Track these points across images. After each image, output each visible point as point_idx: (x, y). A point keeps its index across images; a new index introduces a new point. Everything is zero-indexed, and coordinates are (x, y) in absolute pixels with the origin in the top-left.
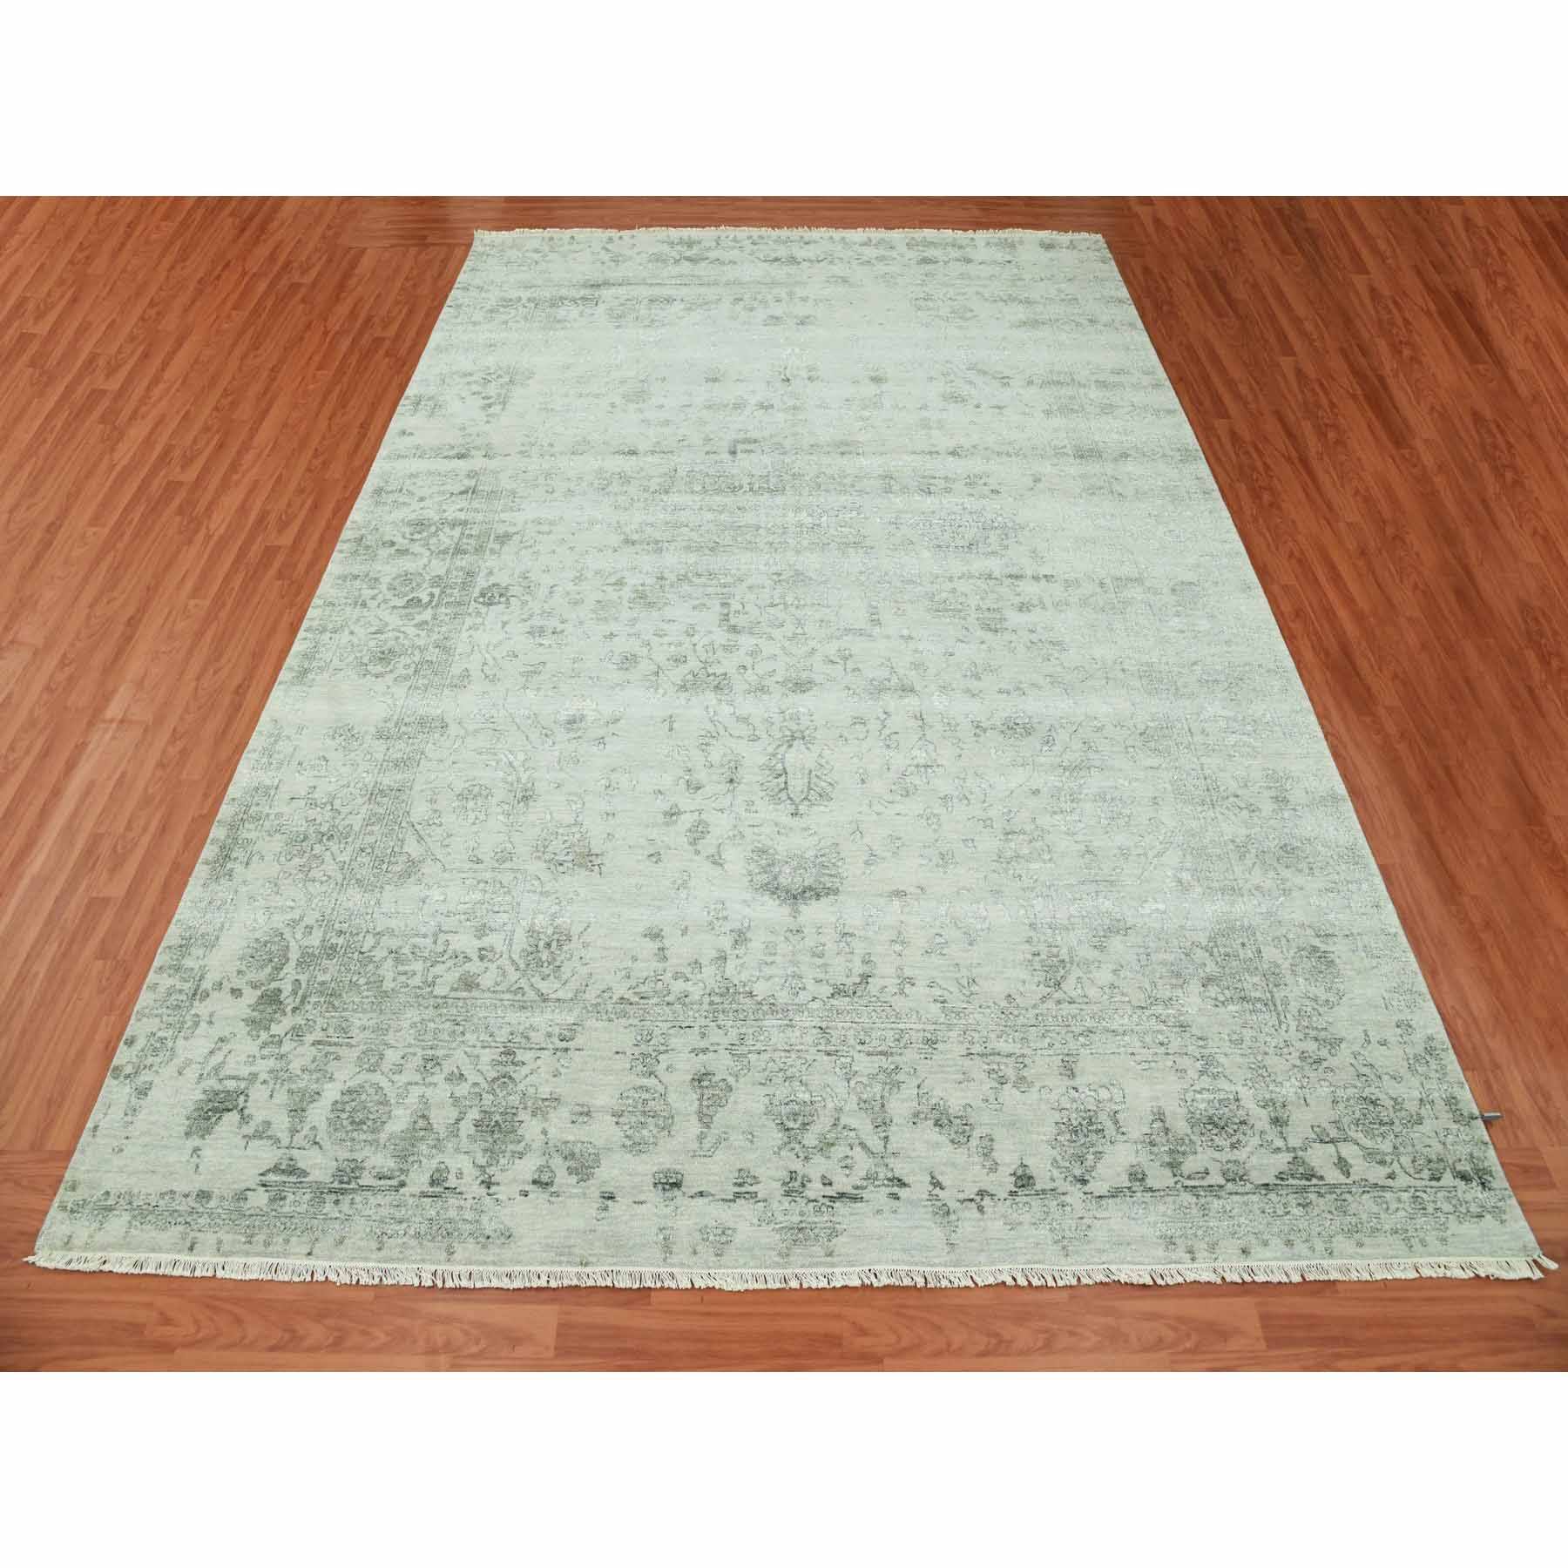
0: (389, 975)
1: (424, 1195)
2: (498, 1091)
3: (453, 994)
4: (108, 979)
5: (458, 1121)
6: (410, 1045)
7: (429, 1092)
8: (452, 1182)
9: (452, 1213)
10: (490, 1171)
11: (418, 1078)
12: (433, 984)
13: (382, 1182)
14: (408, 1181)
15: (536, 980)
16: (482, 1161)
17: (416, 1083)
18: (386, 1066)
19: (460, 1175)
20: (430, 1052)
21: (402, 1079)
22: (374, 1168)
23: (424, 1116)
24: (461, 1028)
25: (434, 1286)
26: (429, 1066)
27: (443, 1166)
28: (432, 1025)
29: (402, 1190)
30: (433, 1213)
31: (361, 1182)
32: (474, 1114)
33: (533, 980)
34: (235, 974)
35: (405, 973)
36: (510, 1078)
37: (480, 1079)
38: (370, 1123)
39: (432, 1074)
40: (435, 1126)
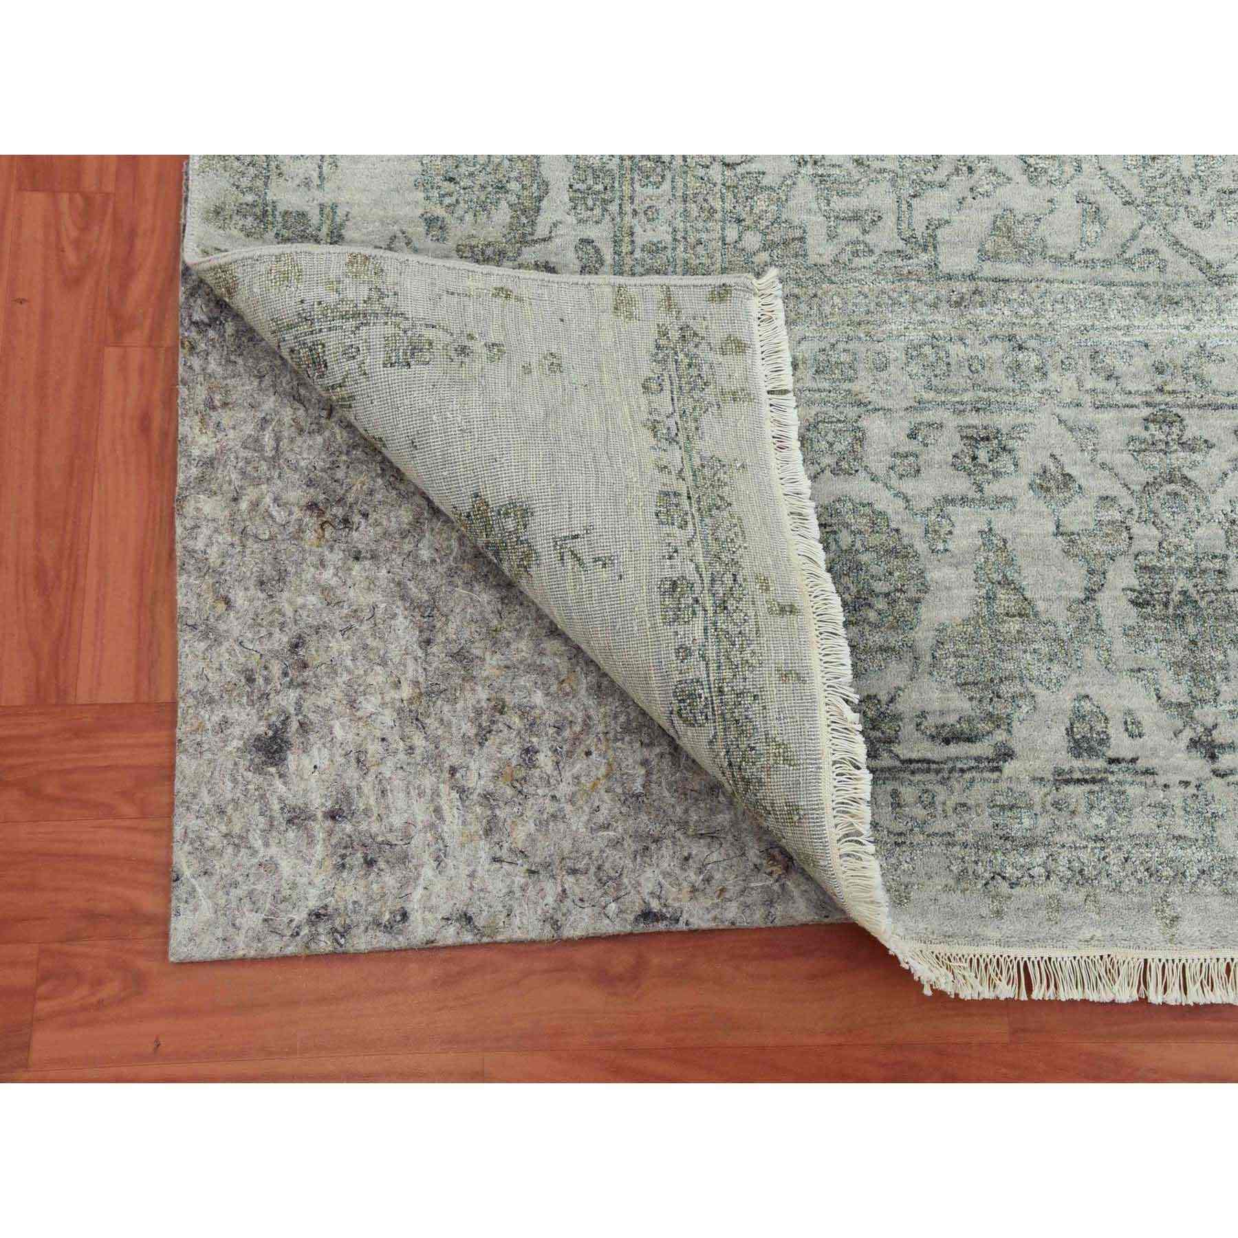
0: (816, 227)
1: (1063, 778)
2: (1166, 516)
3: (988, 269)
4: (77, 244)
5: (1091, 594)
6: (920, 405)
7: (1002, 521)
8: (1121, 744)
9: (1143, 823)
10: (1206, 714)
11: (961, 485)
12: (930, 244)
13: (953, 750)
14: (1017, 747)
15: (1182, 228)
16: (1177, 690)
17: (964, 500)
18: (876, 457)
19: (1134, 729)
20: (974, 419)
21: (925, 489)
22: (923, 714)
23: (1006, 583)
24: (1035, 360)
25: (1143, 1001)
26: (983, 456)
27: (1087, 706)
28: (956, 350)
29: (1009, 768)
30: (1101, 822)
31: (903, 751)
32: (1123, 576)
33: (1175, 229)
34: (422, 229)
35: (856, 217)
36: (1186, 481)
37: (1115, 489)
38: (881, 604)
39: (996, 474)
40: (1041, 606)
